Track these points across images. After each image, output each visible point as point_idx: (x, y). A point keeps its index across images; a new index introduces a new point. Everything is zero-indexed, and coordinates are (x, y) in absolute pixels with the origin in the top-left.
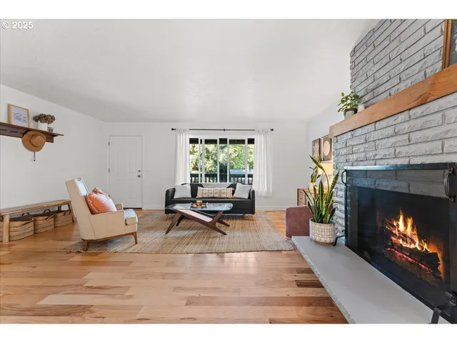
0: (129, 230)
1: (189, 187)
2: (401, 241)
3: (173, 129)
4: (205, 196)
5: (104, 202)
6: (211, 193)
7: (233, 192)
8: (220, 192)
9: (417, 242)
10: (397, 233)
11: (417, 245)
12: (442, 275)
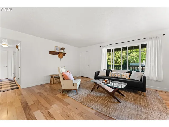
0: (74, 88)
1: (105, 71)
3: (100, 47)
4: (112, 76)
5: (67, 76)
6: (116, 75)
7: (130, 76)
8: (121, 75)
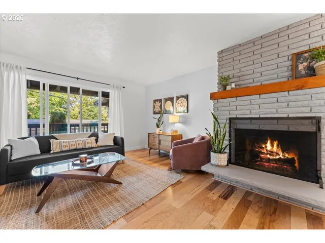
1: (35, 141)
2: (268, 156)
7: (97, 141)
8: (84, 142)
9: (281, 154)
10: (265, 152)
11: (281, 156)
12: (297, 168)
